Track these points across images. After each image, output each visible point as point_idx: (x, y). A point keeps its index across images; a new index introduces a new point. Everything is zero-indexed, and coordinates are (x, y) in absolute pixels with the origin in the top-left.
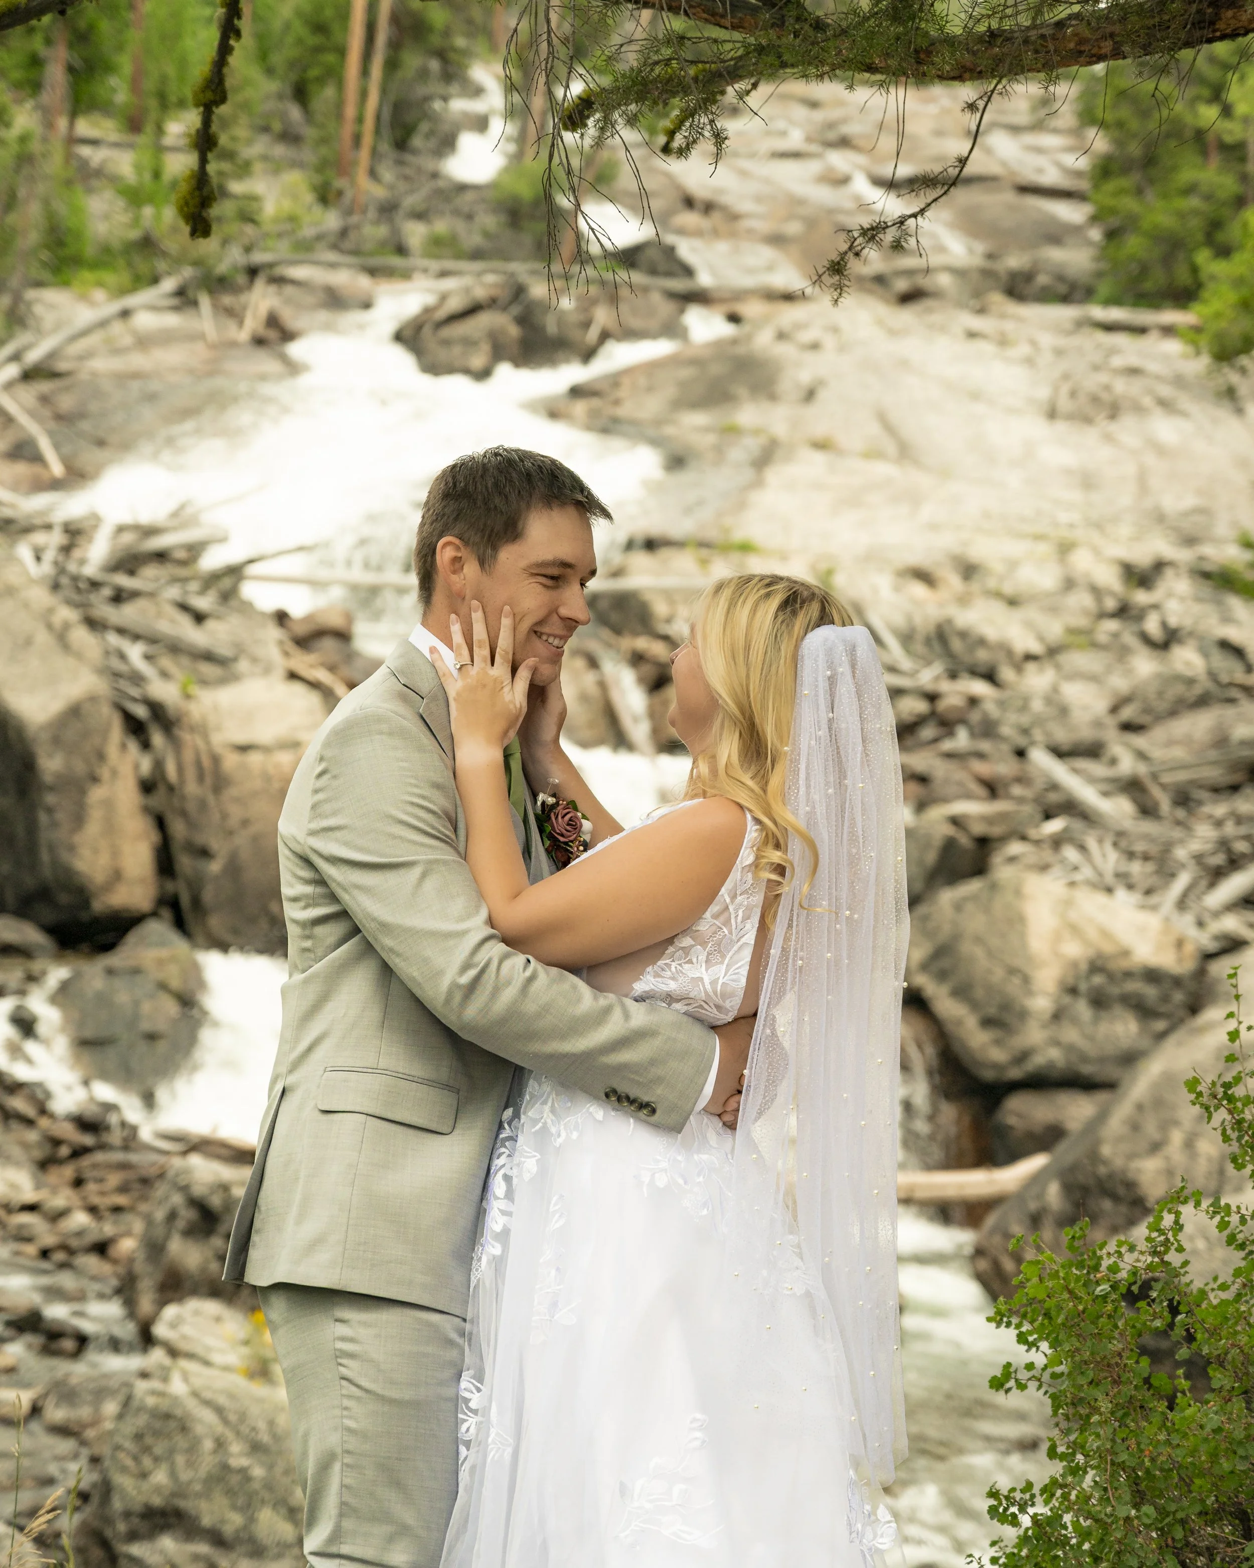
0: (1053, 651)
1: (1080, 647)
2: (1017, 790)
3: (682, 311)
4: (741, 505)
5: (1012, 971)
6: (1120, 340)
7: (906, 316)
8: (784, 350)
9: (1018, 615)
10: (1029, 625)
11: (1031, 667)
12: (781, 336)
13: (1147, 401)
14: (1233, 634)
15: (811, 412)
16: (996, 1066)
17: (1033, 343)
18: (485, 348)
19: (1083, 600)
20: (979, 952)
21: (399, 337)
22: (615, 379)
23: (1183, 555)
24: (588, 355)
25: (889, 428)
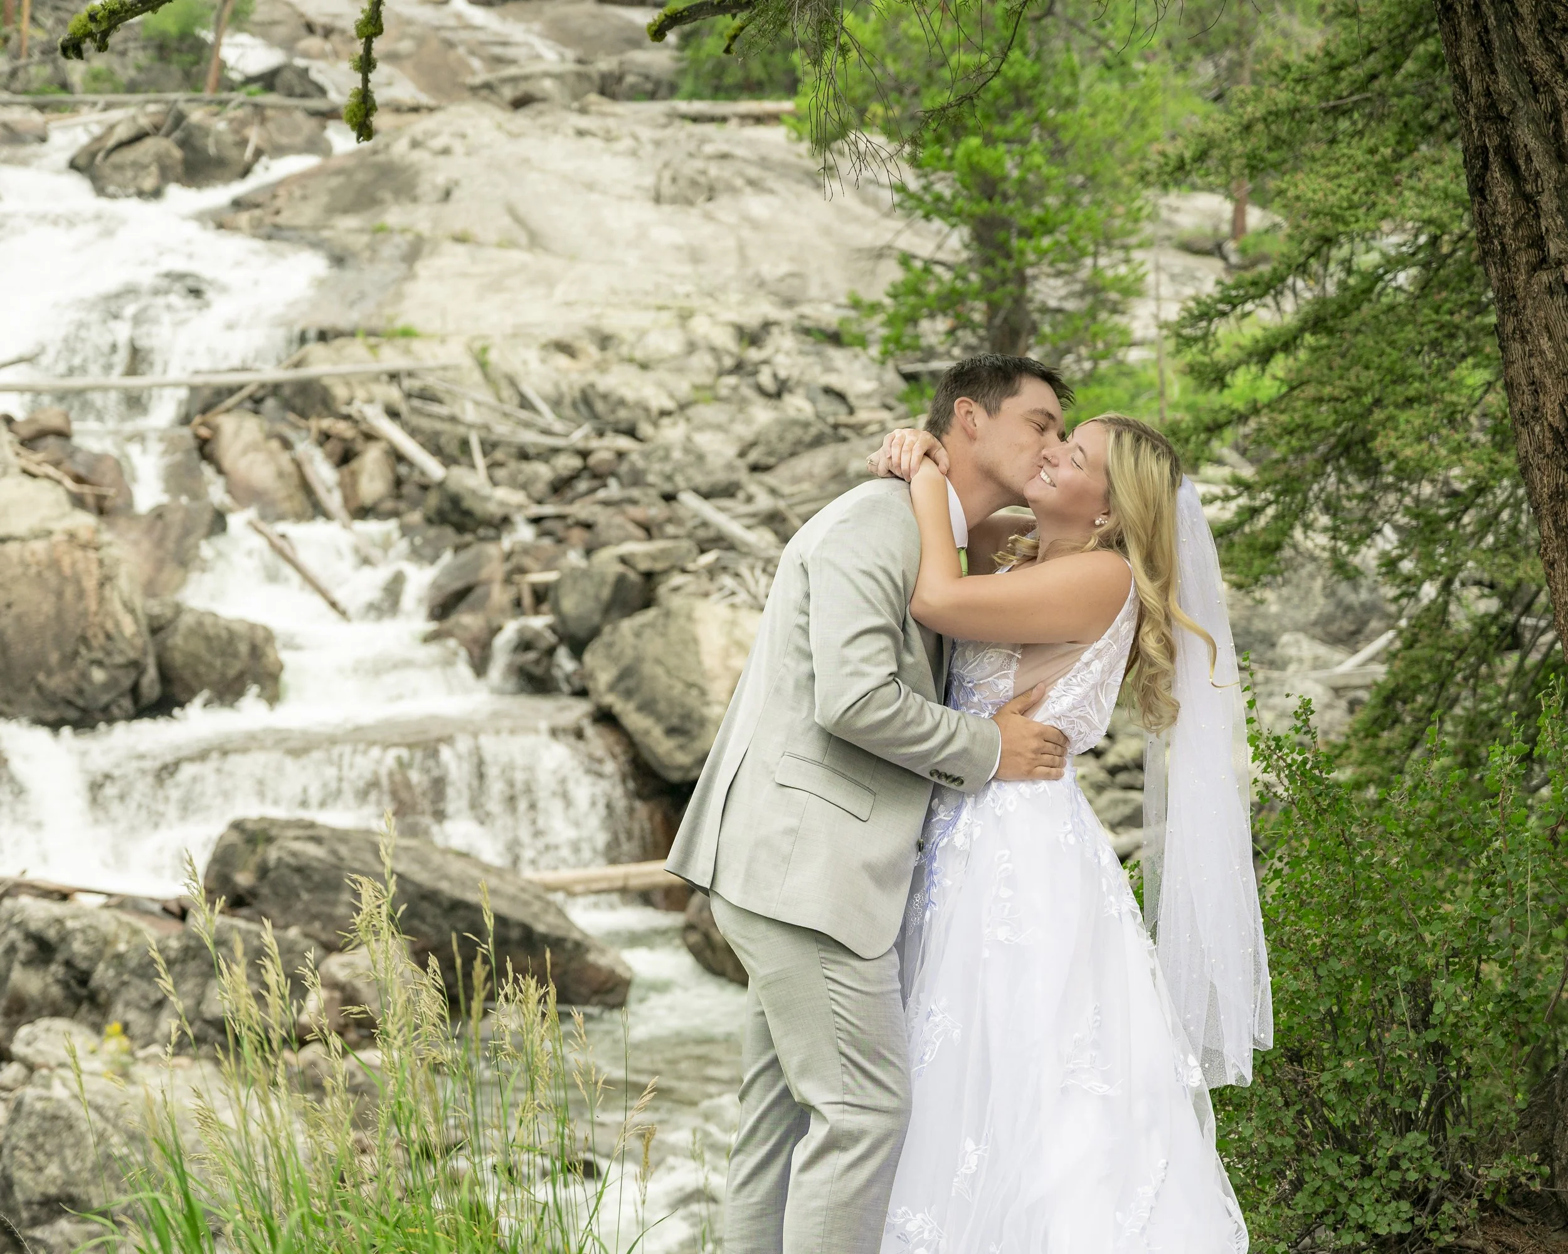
0: (683, 407)
1: (705, 401)
2: (670, 529)
3: (324, 128)
4: (399, 297)
5: (691, 685)
6: (709, 129)
7: (521, 120)
8: (417, 156)
9: (650, 375)
10: (660, 385)
11: (666, 421)
12: (415, 144)
13: (739, 182)
14: (835, 381)
15: (449, 208)
16: (681, 768)
17: (636, 138)
18: (154, 169)
19: (703, 360)
20: (659, 671)
21: (73, 165)
22: (272, 190)
23: (786, 316)
24: (246, 172)
25: (518, 219)
